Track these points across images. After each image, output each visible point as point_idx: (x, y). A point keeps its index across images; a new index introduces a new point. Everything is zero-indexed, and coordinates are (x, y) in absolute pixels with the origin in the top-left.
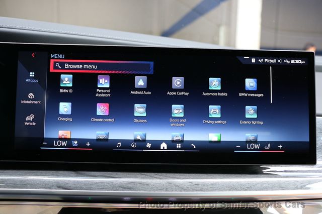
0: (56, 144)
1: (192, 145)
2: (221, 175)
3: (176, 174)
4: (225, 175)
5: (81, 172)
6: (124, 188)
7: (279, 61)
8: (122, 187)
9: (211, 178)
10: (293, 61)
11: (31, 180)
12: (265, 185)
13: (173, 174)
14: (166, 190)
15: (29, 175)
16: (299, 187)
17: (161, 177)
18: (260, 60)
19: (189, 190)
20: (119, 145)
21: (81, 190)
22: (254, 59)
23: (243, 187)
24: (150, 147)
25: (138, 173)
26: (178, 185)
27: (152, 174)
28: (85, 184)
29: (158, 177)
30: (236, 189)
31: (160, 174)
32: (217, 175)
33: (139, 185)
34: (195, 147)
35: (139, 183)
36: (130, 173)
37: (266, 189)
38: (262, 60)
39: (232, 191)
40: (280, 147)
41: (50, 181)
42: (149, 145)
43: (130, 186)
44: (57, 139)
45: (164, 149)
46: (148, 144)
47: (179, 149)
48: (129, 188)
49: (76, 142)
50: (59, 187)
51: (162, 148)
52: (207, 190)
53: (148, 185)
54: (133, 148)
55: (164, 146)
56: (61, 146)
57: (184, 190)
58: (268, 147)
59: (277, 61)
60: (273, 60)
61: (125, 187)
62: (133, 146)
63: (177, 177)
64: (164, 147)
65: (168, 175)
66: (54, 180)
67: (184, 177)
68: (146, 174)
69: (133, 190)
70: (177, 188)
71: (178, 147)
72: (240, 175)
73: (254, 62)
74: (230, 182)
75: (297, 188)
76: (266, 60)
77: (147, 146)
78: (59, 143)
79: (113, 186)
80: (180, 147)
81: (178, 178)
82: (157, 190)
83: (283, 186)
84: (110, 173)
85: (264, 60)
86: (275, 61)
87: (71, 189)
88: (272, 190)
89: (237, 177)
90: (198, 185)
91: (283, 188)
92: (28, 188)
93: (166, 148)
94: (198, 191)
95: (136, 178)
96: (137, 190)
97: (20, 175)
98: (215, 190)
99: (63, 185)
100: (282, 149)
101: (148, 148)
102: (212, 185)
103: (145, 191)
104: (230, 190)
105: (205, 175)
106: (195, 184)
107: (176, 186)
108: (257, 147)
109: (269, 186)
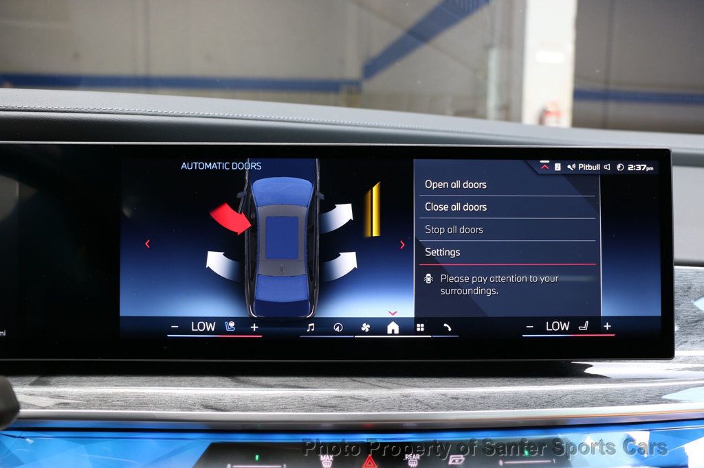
0: (195, 328)
1: (445, 325)
2: (498, 379)
3: (415, 379)
4: (507, 379)
5: (242, 378)
6: (324, 407)
7: (605, 167)
8: (319, 405)
9: (481, 386)
10: (631, 168)
11: (154, 394)
12: (579, 398)
13: (411, 379)
14: (400, 410)
15: (150, 386)
16: (641, 400)
17: (390, 385)
18: (569, 167)
19: (441, 409)
20: (311, 327)
21: (246, 411)
22: (560, 164)
23: (539, 402)
24: (367, 330)
25: (346, 379)
26: (421, 399)
27: (373, 380)
28: (252, 401)
29: (385, 384)
30: (527, 406)
31: (387, 379)
32: (491, 379)
33: (349, 400)
34: (450, 329)
35: (351, 397)
36: (332, 379)
37: (581, 404)
38: (574, 166)
39: (520, 408)
40: (607, 326)
41: (188, 397)
42: (366, 328)
43: (334, 402)
44: (196, 319)
45: (393, 334)
46: (364, 325)
47: (420, 333)
48: (333, 407)
50: (207, 407)
51: (389, 332)
52: (474, 408)
53: (366, 400)
54: (337, 333)
55: (393, 328)
56: (206, 332)
57: (433, 409)
58: (585, 328)
59: (602, 167)
60: (595, 165)
61: (325, 404)
62: (337, 329)
63: (418, 384)
64: (393, 331)
65: (402, 380)
66: (195, 394)
67: (432, 384)
68: (360, 379)
69: (340, 411)
70: (419, 404)
71: (418, 329)
72: (534, 379)
73: (559, 169)
74: (516, 393)
75: (638, 402)
76: (581, 166)
77: (363, 329)
78: (201, 326)
79: (304, 403)
80: (422, 329)
81: (419, 387)
82: (384, 409)
83: (612, 398)
84: (296, 378)
85: (577, 166)
86: (598, 167)
87: (228, 411)
88: (593, 405)
89: (528, 384)
90: (457, 399)
91: (612, 403)
92: (150, 410)
93: (397, 332)
94: (457, 409)
95: (344, 387)
96: (348, 410)
97: (133, 385)
98: (489, 408)
99: (212, 403)
100: (610, 331)
101: (364, 333)
102: (484, 398)
103: (361, 411)
104: (515, 408)
105: (470, 380)
106: (453, 398)
107: (418, 401)
108: (565, 328)
109: (587, 399)
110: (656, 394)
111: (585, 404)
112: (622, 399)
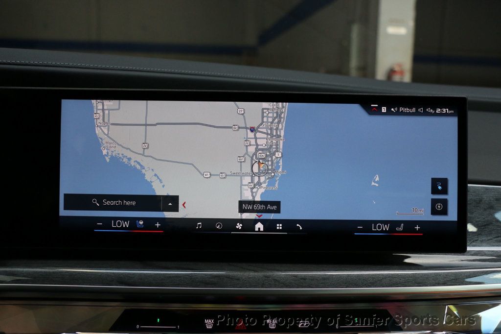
0: (115, 225)
1: (298, 225)
4: (342, 265)
6: (207, 284)
7: (419, 110)
8: (203, 283)
10: (438, 111)
11: (83, 273)
12: (395, 280)
14: (262, 287)
16: (441, 283)
17: (256, 268)
18: (393, 109)
19: (293, 286)
20: (199, 225)
21: (151, 286)
22: (385, 108)
23: (365, 282)
24: (240, 228)
25: (224, 264)
26: (278, 279)
27: (244, 265)
28: (155, 279)
29: (252, 268)
31: (254, 264)
33: (226, 279)
34: (301, 228)
35: (227, 277)
37: (397, 284)
38: (396, 109)
39: (351, 287)
40: (417, 228)
41: (108, 275)
42: (239, 226)
43: (214, 280)
44: (116, 219)
45: (259, 231)
46: (238, 224)
47: (279, 231)
49: (141, 223)
50: (121, 283)
51: (257, 229)
52: (317, 286)
53: (238, 279)
54: (218, 230)
55: (259, 226)
56: (122, 228)
57: (287, 286)
58: (401, 229)
59: (417, 110)
60: (412, 108)
61: (208, 281)
62: (218, 227)
64: (259, 229)
65: (265, 265)
66: (113, 273)
68: (235, 264)
69: (219, 286)
70: (277, 283)
71: (278, 228)
73: (385, 111)
74: (348, 276)
75: (439, 284)
76: (401, 109)
77: (237, 227)
78: (119, 224)
79: (192, 281)
80: (281, 228)
81: (278, 270)
82: (251, 286)
83: (419, 281)
85: (399, 109)
86: (414, 110)
87: (137, 286)
90: (305, 279)
91: (419, 284)
92: (80, 284)
93: (262, 229)
94: (305, 287)
95: (222, 270)
96: (224, 287)
99: (125, 280)
100: (419, 231)
101: (238, 230)
102: (324, 278)
103: (234, 287)
104: (347, 287)
106: (301, 279)
107: (275, 280)
108: (386, 228)
109: (401, 281)
110: (452, 278)
111: (399, 285)
112: (427, 281)
